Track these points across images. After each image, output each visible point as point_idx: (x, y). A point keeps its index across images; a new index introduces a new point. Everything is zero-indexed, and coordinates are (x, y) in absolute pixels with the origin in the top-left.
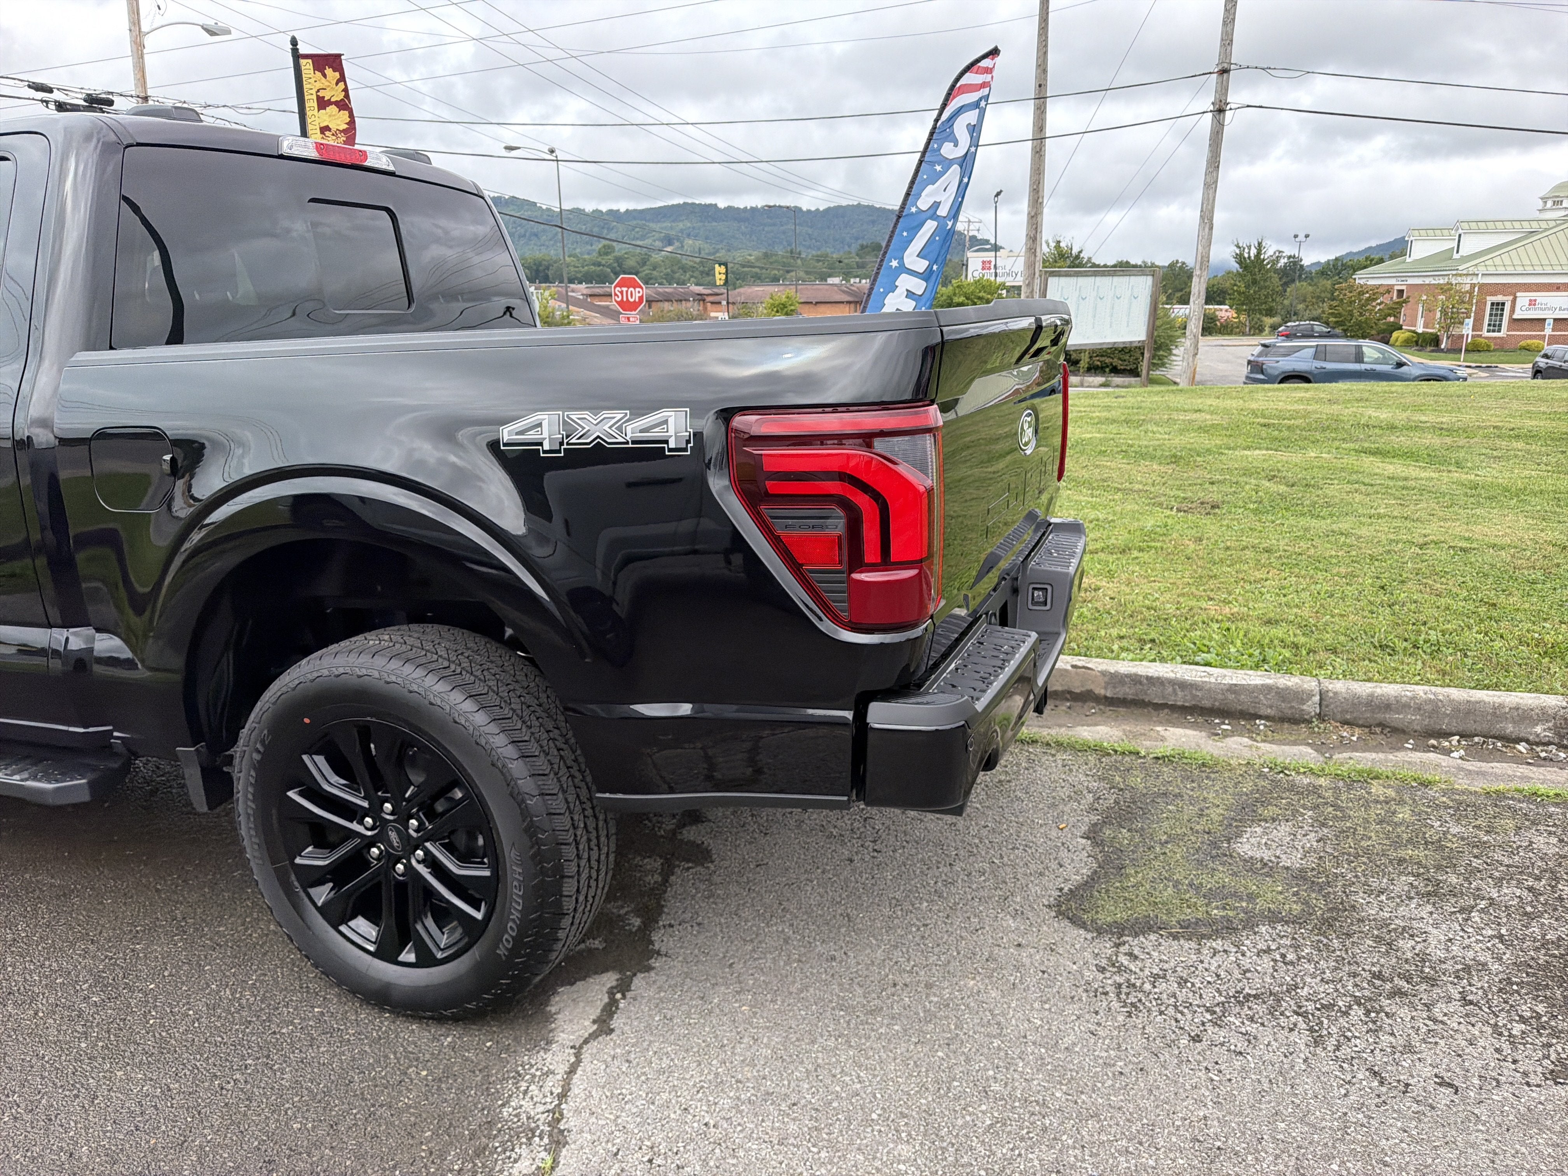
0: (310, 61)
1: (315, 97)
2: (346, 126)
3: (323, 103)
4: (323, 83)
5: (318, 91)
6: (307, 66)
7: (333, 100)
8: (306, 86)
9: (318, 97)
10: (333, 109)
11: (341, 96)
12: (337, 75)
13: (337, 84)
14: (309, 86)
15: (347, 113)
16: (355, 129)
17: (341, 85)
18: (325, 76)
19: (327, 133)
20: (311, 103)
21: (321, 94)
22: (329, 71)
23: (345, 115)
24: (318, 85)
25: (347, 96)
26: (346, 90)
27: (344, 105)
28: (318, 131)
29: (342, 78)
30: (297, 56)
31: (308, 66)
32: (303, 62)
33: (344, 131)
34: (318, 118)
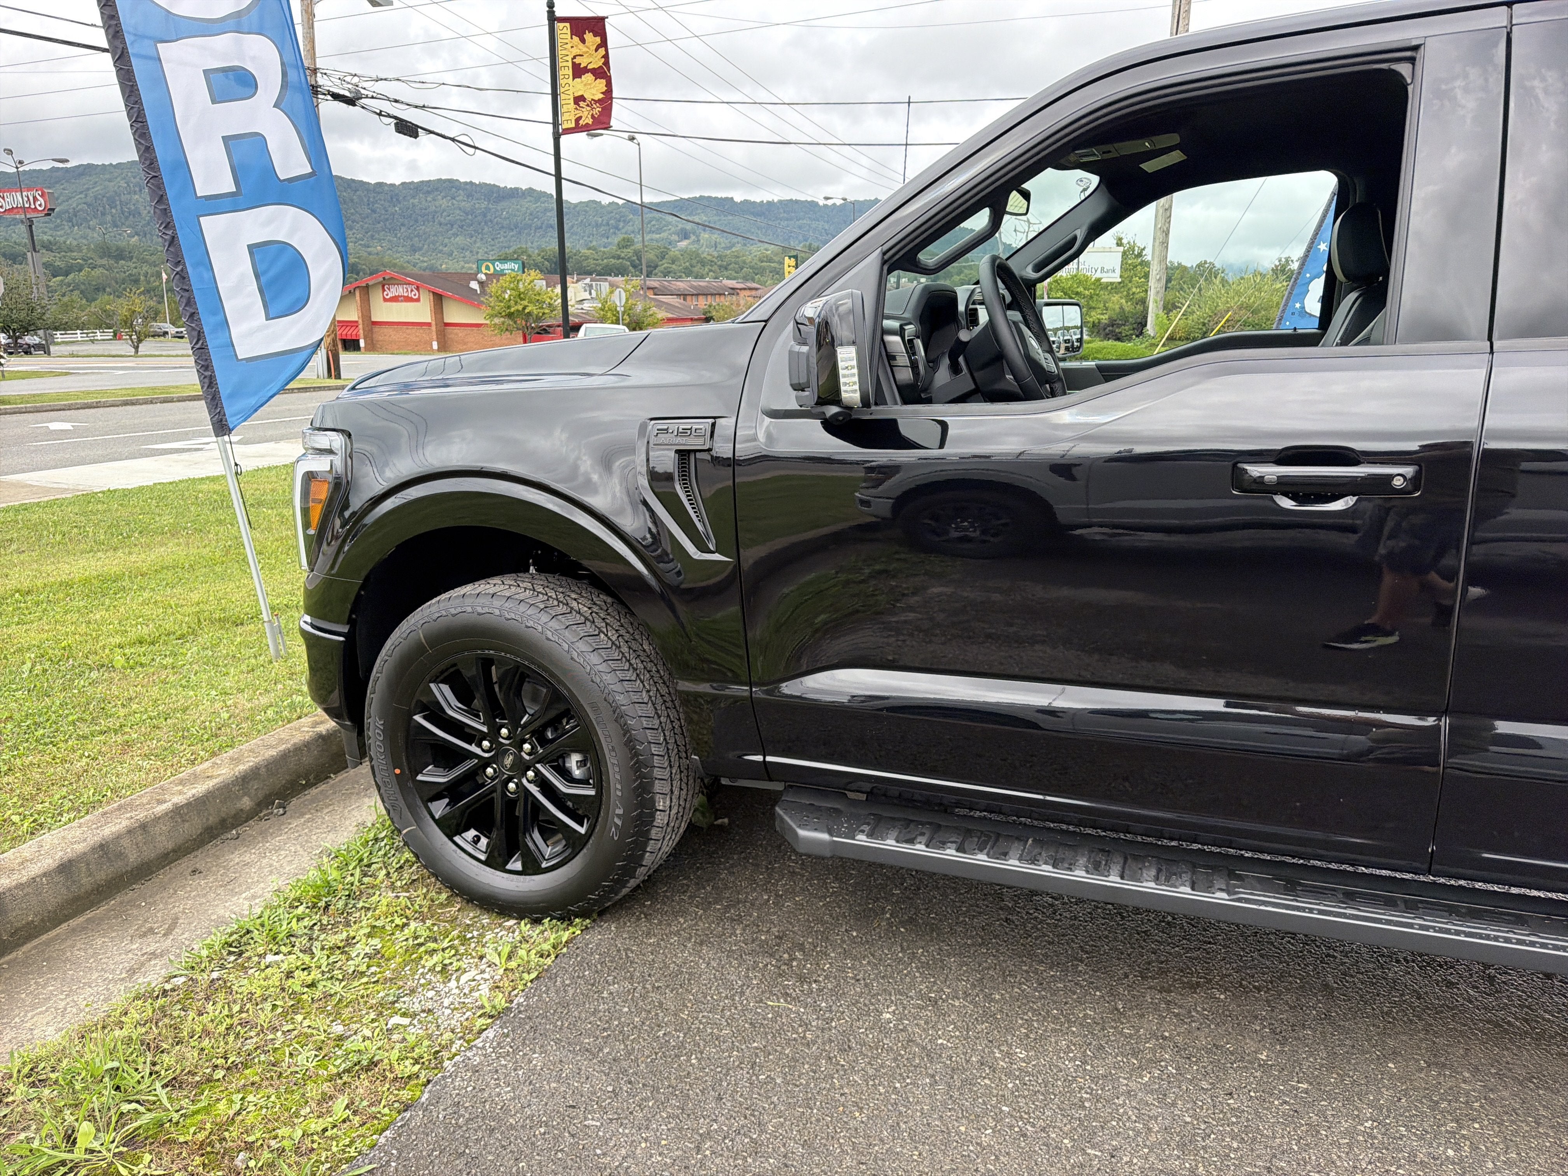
0: (568, 25)
1: (570, 64)
2: (601, 96)
3: (578, 71)
4: (582, 48)
5: (574, 57)
6: (564, 30)
7: (590, 67)
8: (560, 52)
9: (574, 64)
10: (588, 77)
11: (600, 63)
12: (598, 40)
13: (596, 50)
14: (564, 52)
15: (604, 81)
16: (611, 98)
17: (602, 51)
18: (583, 41)
19: (582, 104)
20: (565, 70)
21: (577, 61)
22: (589, 36)
23: (601, 84)
24: (575, 51)
25: (607, 63)
26: (606, 57)
27: (602, 73)
28: (572, 101)
29: (604, 44)
30: (552, 18)
31: (565, 31)
32: (559, 26)
33: (599, 101)
34: (571, 87)
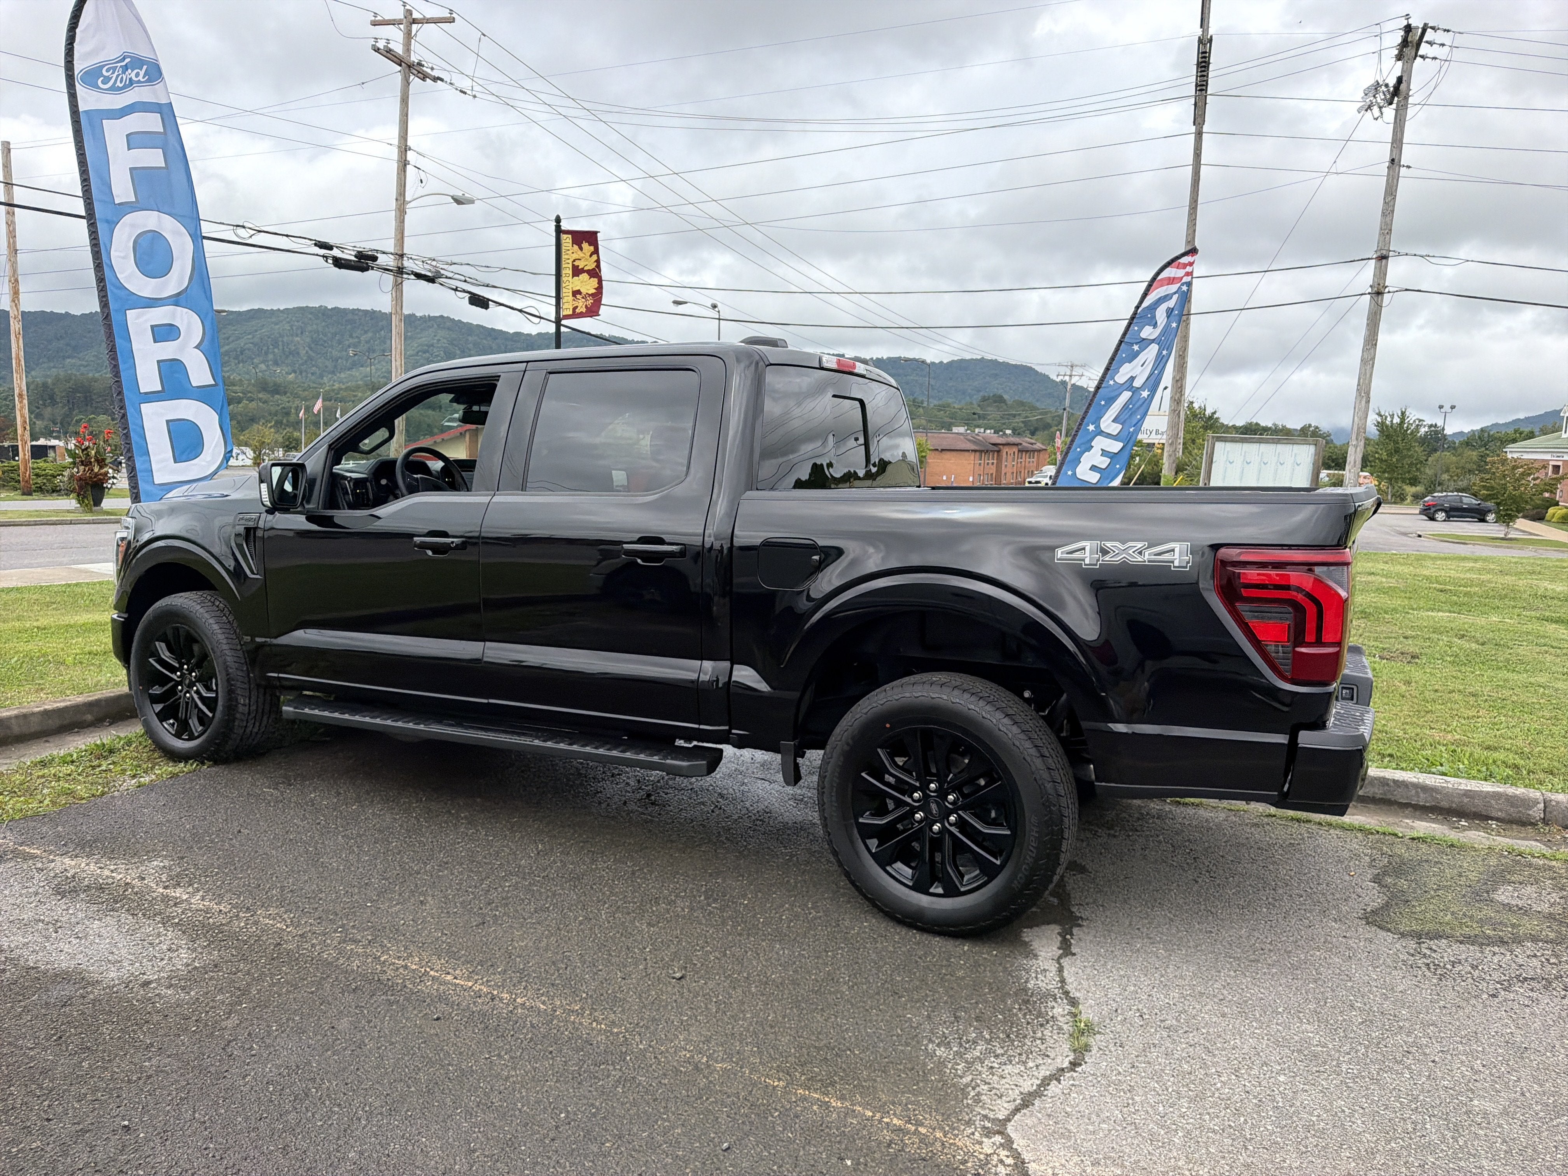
0: (570, 236)
1: (570, 266)
2: (594, 291)
3: (577, 271)
4: (580, 254)
5: (574, 261)
6: (566, 240)
7: (586, 268)
8: (564, 257)
9: (573, 265)
10: (584, 276)
11: (593, 266)
12: (592, 248)
13: (591, 256)
14: (566, 257)
15: (596, 280)
16: (601, 293)
17: (595, 257)
18: (581, 249)
19: (578, 296)
20: (567, 271)
21: (576, 263)
22: (585, 245)
23: (594, 282)
24: (575, 256)
25: (598, 266)
26: (598, 261)
27: (595, 273)
28: (571, 294)
29: (596, 251)
30: (559, 231)
31: (568, 240)
32: (564, 237)
33: (592, 295)
34: (570, 283)
